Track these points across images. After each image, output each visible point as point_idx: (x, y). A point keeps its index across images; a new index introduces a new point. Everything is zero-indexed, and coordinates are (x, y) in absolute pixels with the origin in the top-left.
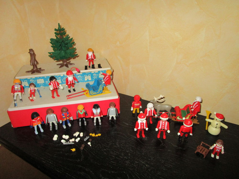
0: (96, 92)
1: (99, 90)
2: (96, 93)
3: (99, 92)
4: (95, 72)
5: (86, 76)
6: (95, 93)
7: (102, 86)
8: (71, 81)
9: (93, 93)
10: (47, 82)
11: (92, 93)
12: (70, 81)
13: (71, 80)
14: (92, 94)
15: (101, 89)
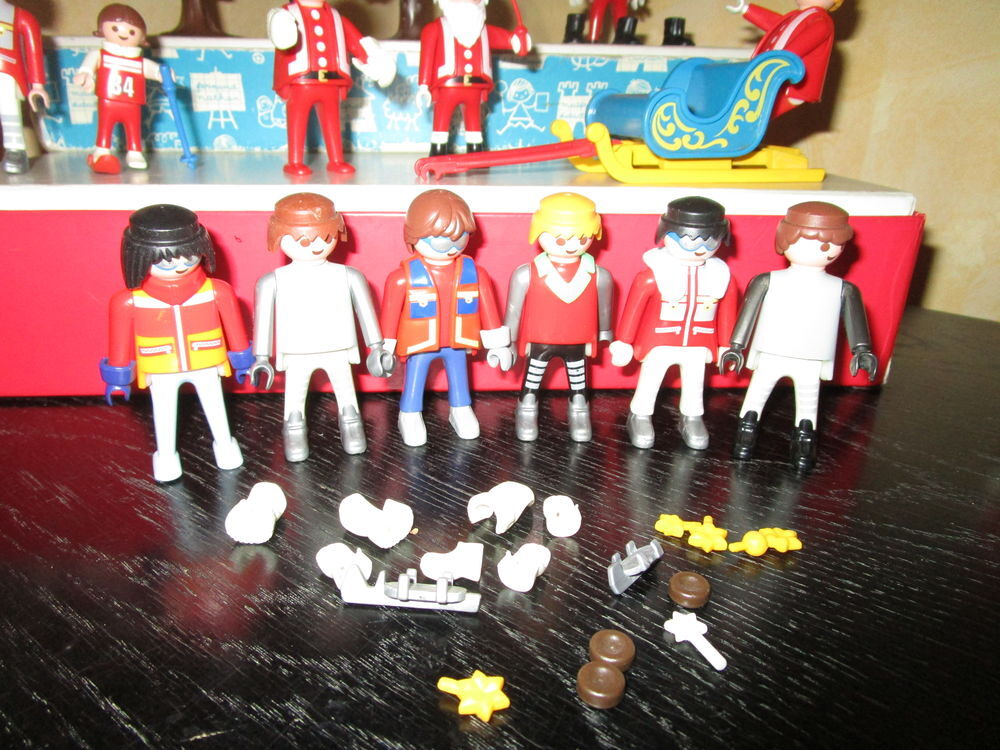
0: (700, 135)
1: (734, 117)
2: (699, 146)
3: (726, 135)
4: (641, 67)
5: (568, 92)
6: (694, 140)
7: (764, 75)
8: (468, 55)
9: (679, 133)
10: (265, 106)
11: (670, 130)
12: (459, 49)
13: (468, 42)
14: (670, 140)
15: (753, 106)
